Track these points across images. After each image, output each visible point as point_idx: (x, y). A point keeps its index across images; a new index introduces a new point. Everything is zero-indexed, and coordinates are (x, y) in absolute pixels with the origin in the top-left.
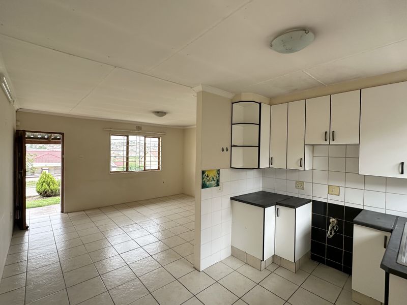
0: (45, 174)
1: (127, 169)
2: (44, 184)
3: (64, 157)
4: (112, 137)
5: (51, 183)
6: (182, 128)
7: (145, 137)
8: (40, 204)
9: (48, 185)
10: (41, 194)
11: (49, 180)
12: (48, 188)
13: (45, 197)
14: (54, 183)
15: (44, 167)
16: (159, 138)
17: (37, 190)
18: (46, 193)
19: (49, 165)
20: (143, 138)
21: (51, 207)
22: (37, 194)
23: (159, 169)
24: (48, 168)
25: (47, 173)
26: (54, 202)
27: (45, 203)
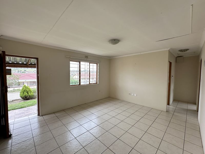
0: (25, 86)
1: (80, 83)
2: (25, 92)
3: (39, 75)
4: (71, 62)
5: (29, 92)
6: (109, 58)
7: (90, 63)
8: (23, 106)
9: (27, 93)
10: (23, 98)
11: (28, 90)
12: (27, 94)
13: (26, 100)
14: (31, 92)
15: (25, 82)
16: (97, 64)
17: (20, 96)
18: (26, 97)
19: (27, 80)
20: (89, 63)
21: (30, 108)
22: (21, 98)
23: (97, 83)
24: (27, 82)
25: (26, 86)
26: (31, 104)
27: (25, 105)
